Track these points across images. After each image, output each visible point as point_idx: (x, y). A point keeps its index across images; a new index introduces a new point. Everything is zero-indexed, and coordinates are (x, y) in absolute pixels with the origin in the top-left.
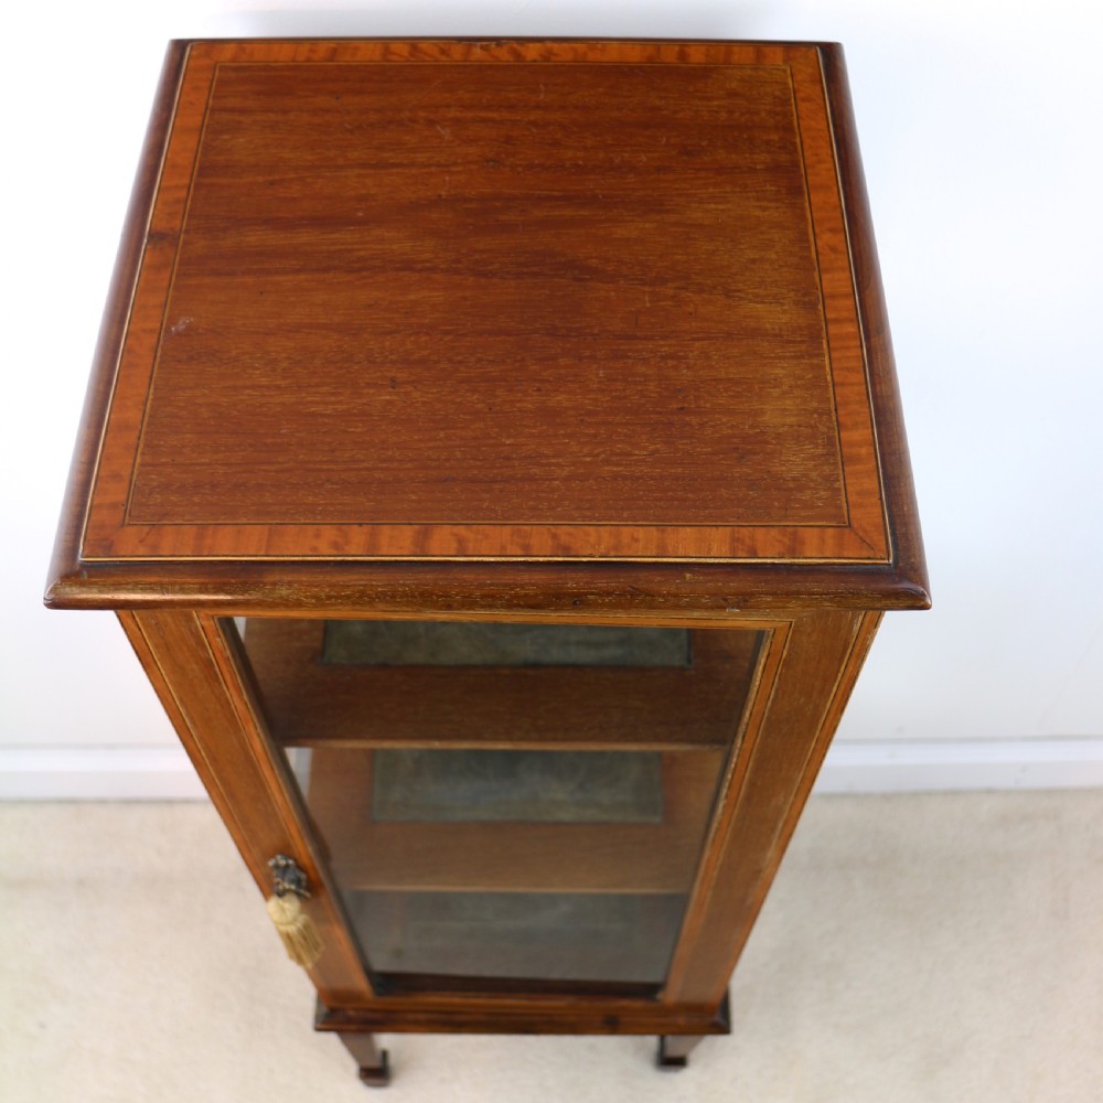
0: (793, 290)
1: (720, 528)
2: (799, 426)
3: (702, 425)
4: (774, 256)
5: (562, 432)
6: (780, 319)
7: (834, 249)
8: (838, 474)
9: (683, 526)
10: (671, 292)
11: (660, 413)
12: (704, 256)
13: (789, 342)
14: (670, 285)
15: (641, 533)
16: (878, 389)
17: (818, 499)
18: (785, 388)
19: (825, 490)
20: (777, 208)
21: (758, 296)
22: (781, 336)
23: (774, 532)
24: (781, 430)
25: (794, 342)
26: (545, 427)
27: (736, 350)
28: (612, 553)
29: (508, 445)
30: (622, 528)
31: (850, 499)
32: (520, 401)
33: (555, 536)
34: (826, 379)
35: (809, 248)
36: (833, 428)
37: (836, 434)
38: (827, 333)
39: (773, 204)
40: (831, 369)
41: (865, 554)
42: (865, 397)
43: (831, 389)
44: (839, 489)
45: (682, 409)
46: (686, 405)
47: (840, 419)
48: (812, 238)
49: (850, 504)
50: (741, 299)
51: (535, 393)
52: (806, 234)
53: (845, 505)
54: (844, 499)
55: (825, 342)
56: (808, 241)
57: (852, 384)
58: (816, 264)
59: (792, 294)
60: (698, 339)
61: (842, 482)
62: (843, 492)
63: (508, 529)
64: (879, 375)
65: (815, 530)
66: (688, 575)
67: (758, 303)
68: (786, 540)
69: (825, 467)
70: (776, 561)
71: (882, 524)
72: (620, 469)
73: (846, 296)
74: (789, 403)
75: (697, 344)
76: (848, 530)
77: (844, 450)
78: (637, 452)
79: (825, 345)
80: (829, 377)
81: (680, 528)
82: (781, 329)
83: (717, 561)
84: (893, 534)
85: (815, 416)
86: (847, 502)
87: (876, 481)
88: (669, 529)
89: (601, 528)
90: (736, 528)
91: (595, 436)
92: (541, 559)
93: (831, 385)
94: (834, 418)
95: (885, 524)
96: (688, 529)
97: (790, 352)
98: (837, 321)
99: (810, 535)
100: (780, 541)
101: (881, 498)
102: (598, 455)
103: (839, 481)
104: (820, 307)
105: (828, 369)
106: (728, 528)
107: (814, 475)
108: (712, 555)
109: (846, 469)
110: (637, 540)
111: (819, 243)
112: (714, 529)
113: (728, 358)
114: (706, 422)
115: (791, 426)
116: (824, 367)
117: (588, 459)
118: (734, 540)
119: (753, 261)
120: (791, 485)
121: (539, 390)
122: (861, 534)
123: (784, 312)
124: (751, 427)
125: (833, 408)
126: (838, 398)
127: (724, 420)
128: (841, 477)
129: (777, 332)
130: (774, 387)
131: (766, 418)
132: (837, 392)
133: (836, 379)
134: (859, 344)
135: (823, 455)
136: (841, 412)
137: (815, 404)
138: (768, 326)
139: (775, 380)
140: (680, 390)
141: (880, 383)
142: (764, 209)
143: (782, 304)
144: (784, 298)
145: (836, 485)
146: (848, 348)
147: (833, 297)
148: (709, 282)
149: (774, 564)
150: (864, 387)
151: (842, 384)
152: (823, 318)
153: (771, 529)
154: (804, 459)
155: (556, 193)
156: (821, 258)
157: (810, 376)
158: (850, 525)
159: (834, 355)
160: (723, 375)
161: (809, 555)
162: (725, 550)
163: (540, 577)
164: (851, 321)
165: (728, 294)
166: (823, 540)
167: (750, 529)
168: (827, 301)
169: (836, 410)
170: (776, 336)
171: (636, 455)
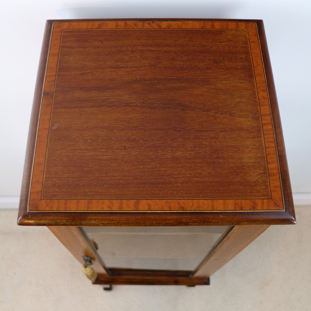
0: (251, 113)
1: (231, 200)
2: (255, 163)
3: (224, 163)
4: (245, 101)
5: (180, 166)
6: (248, 124)
7: (264, 98)
8: (267, 180)
9: (219, 199)
10: (213, 114)
11: (211, 159)
12: (223, 101)
13: (251, 132)
14: (212, 111)
15: (206, 202)
16: (279, 148)
17: (262, 189)
18: (250, 149)
19: (264, 186)
20: (245, 82)
21: (240, 115)
22: (248, 130)
23: (248, 201)
24: (249, 164)
25: (252, 132)
26: (174, 164)
27: (234, 135)
28: (197, 209)
29: (163, 170)
30: (200, 200)
31: (271, 189)
32: (166, 155)
33: (179, 203)
34: (263, 146)
35: (256, 97)
36: (266, 163)
37: (267, 165)
38: (263, 128)
39: (244, 81)
40: (264, 142)
41: (276, 209)
42: (275, 152)
43: (264, 149)
44: (268, 185)
45: (218, 157)
46: (219, 156)
47: (268, 160)
48: (257, 93)
49: (272, 191)
50: (235, 116)
51: (171, 152)
52: (255, 92)
53: (270, 191)
54: (269, 189)
55: (262, 131)
56: (256, 95)
57: (271, 147)
58: (258, 104)
59: (251, 114)
60: (222, 132)
61: (269, 182)
62: (269, 186)
63: (164, 201)
64: (279, 143)
65: (261, 200)
66: (221, 216)
67: (241, 118)
68: (252, 204)
69: (263, 178)
70: (249, 211)
71: (281, 197)
72: (198, 179)
73: (268, 115)
74: (251, 155)
75: (222, 133)
76: (271, 200)
77: (269, 171)
78: (204, 173)
79: (262, 134)
80: (264, 145)
81: (218, 200)
82: (248, 128)
83: (230, 211)
84: (285, 201)
85: (260, 159)
86: (270, 190)
87: (280, 182)
88: (215, 200)
89: (193, 200)
90: (236, 200)
91: (190, 167)
92: (175, 212)
93: (264, 148)
94: (266, 160)
95: (282, 198)
96: (221, 200)
97: (251, 136)
98: (266, 124)
99: (259, 202)
100: (250, 204)
101: (281, 189)
102: (192, 174)
103: (268, 182)
104: (260, 119)
105: (263, 142)
106: (233, 200)
107: (260, 180)
108: (228, 210)
109: (270, 178)
110: (205, 205)
111: (259, 96)
112: (229, 200)
113: (232, 138)
114: (226, 162)
115: (252, 163)
116: (262, 141)
117: (188, 175)
118: (236, 204)
119: (239, 102)
120: (253, 184)
121: (172, 150)
122: (275, 201)
123: (249, 121)
124: (240, 163)
125: (265, 156)
126: (267, 153)
127: (231, 161)
128: (269, 181)
129: (247, 128)
130: (247, 149)
131: (244, 160)
132: (266, 150)
133: (266, 146)
134: (273, 133)
135: (263, 173)
136: (268, 157)
137: (260, 155)
138: (244, 126)
139: (247, 146)
140: (217, 150)
141: (280, 146)
142: (241, 83)
143: (249, 118)
144: (249, 116)
145: (267, 184)
146: (269, 134)
147: (264, 115)
148: (225, 110)
149: (248, 212)
150: (275, 148)
151: (268, 147)
152: (261, 123)
153: (247, 200)
154: (257, 175)
155: (174, 78)
156: (260, 101)
157: (258, 144)
158: (271, 198)
159: (265, 137)
160: (230, 145)
161: (259, 209)
162: (233, 208)
163: (174, 217)
164: (270, 124)
165: (231, 115)
166: (263, 204)
167: (240, 200)
168: (262, 117)
169: (266, 157)
170: (247, 130)
171: (204, 174)
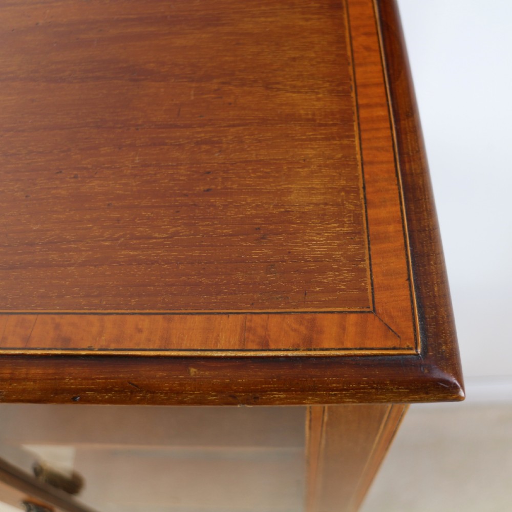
0: (328, 81)
1: (231, 316)
2: (326, 204)
3: (225, 206)
4: (313, 55)
5: (88, 217)
6: (314, 105)
7: (367, 49)
8: (363, 254)
9: (192, 314)
10: (216, 87)
11: (186, 195)
12: (250, 57)
13: (320, 125)
14: (215, 81)
15: (145, 322)
16: (407, 166)
17: (342, 281)
18: (314, 167)
19: (349, 271)
20: (319, 19)
21: (294, 87)
22: (314, 120)
23: (290, 320)
24: (306, 209)
25: (326, 125)
26: (72, 213)
27: (269, 134)
28: (113, 346)
29: (35, 231)
30: (128, 317)
31: (375, 280)
32: (56, 188)
33: (57, 327)
34: (355, 159)
35: (345, 48)
36: (361, 206)
37: (363, 211)
38: (358, 117)
39: (316, 16)
40: (361, 149)
41: (390, 344)
42: (394, 175)
43: (360, 167)
44: (364, 270)
45: (208, 190)
46: (213, 187)
47: (368, 197)
48: (348, 40)
49: (376, 286)
50: (279, 90)
51: (73, 180)
52: (343, 37)
53: (369, 287)
54: (369, 281)
55: (355, 124)
56: (344, 42)
57: (382, 162)
58: (350, 60)
59: (327, 85)
60: (234, 126)
61: (367, 262)
62: (368, 273)
63: (14, 318)
64: (408, 154)
65: (336, 316)
66: (193, 371)
67: (294, 92)
68: (303, 330)
69: (350, 247)
70: (290, 354)
71: (410, 308)
72: (135, 253)
73: (377, 85)
74: (316, 183)
75: (232, 130)
76: (371, 316)
77: (371, 228)
78: (157, 235)
79: (356, 128)
80: (358, 157)
81: (189, 317)
82: (314, 115)
83: (224, 354)
84: (422, 318)
85: (343, 194)
86: (372, 284)
87: (404, 261)
88: (177, 317)
89: (106, 318)
90: (249, 317)
91: (118, 220)
92: (39, 352)
93: (360, 164)
94: (362, 196)
95: (413, 309)
96: (197, 318)
97: (321, 134)
98: (368, 106)
99: (329, 323)
100: (295, 330)
101: (409, 279)
102: (118, 239)
103: (364, 260)
104: (353, 95)
105: (358, 149)
106: (240, 316)
107: (337, 254)
108: (219, 347)
109: (372, 247)
110: (140, 331)
111: (355, 44)
112: (225, 317)
113: (260, 141)
114: (231, 203)
115: (317, 204)
116: (354, 147)
117: (107, 243)
118: (245, 329)
119: (294, 59)
120: (312, 266)
121: (76, 177)
122: (386, 320)
123: (318, 100)
124: (276, 206)
125: (361, 185)
126: (366, 176)
127: (249, 200)
128: (367, 257)
129: (310, 117)
130: (303, 167)
131: (292, 197)
132: (365, 170)
133: (365, 158)
134: (388, 125)
135: (348, 233)
136: (368, 189)
137: (343, 183)
138: (302, 112)
139: (304, 160)
140: (209, 173)
141: (410, 162)
142: (307, 20)
143: (318, 93)
144: (319, 88)
145: (361, 266)
146: (377, 129)
147: (365, 86)
148: (251, 77)
149: (287, 357)
150: (393, 165)
151: (371, 163)
152: (354, 104)
153: (286, 316)
154: (328, 238)
155: (132, 17)
156: (356, 55)
157: (340, 156)
158: (374, 310)
159: (365, 136)
160: (254, 158)
161: (326, 346)
162: (234, 342)
163: (36, 371)
164: (382, 105)
165: (267, 86)
166: (343, 328)
167: (265, 316)
168: (360, 90)
169: (364, 188)
170: (308, 120)
171: (156, 238)
